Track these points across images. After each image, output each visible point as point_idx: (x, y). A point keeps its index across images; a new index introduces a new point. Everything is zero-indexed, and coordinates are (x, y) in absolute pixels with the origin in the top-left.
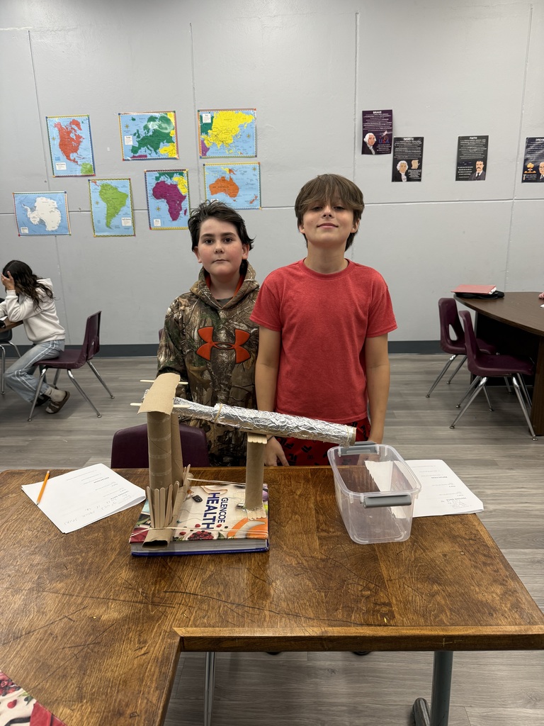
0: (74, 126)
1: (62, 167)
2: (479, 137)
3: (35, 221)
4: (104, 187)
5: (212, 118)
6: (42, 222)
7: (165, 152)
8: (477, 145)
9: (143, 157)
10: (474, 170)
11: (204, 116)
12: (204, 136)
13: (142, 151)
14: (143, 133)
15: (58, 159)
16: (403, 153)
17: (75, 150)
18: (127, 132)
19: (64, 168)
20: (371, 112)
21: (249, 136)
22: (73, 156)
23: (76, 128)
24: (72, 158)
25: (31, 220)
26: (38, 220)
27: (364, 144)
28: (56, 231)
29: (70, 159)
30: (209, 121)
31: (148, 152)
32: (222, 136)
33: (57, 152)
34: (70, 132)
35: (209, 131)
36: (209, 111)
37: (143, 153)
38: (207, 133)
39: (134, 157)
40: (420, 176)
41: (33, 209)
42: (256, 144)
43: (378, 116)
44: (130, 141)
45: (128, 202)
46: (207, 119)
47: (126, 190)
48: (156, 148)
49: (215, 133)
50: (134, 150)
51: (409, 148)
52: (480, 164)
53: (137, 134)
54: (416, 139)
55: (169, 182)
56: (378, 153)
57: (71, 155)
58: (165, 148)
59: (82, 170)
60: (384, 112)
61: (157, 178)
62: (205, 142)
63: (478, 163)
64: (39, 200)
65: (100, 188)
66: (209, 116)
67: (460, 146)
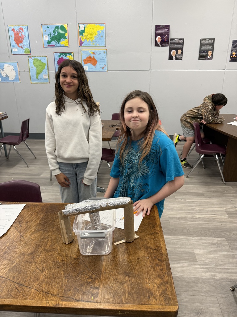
0: (20, 30)
1: (16, 50)
2: (210, 39)
3: (4, 75)
4: (35, 60)
5: (85, 27)
6: (7, 76)
7: (63, 44)
8: (209, 43)
9: (53, 46)
10: (207, 55)
11: (81, 26)
12: (81, 36)
13: (53, 43)
14: (52, 34)
15: (14, 46)
16: (174, 46)
17: (21, 42)
18: (45, 33)
19: (17, 50)
20: (159, 26)
21: (102, 37)
22: (20, 45)
23: (22, 31)
24: (20, 46)
25: (2, 75)
26: (5, 75)
27: (156, 41)
28: (14, 80)
29: (19, 46)
30: (84, 29)
31: (55, 43)
32: (89, 36)
33: (13, 43)
34: (19, 33)
35: (83, 34)
36: (83, 24)
37: (53, 44)
38: (82, 35)
39: (49, 46)
40: (182, 58)
41: (3, 70)
42: (105, 41)
43: (163, 28)
44: (47, 38)
45: (46, 67)
46: (82, 28)
47: (45, 62)
48: (59, 42)
49: (86, 35)
50: (49, 42)
51: (177, 44)
52: (210, 52)
53: (50, 35)
54: (180, 39)
55: (65, 58)
56: (162, 46)
57: (20, 44)
58: (63, 42)
59: (25, 52)
60: (165, 26)
61: (59, 56)
62: (82, 39)
63: (209, 52)
64: (5, 65)
65: (33, 60)
66: (84, 27)
67: (201, 43)
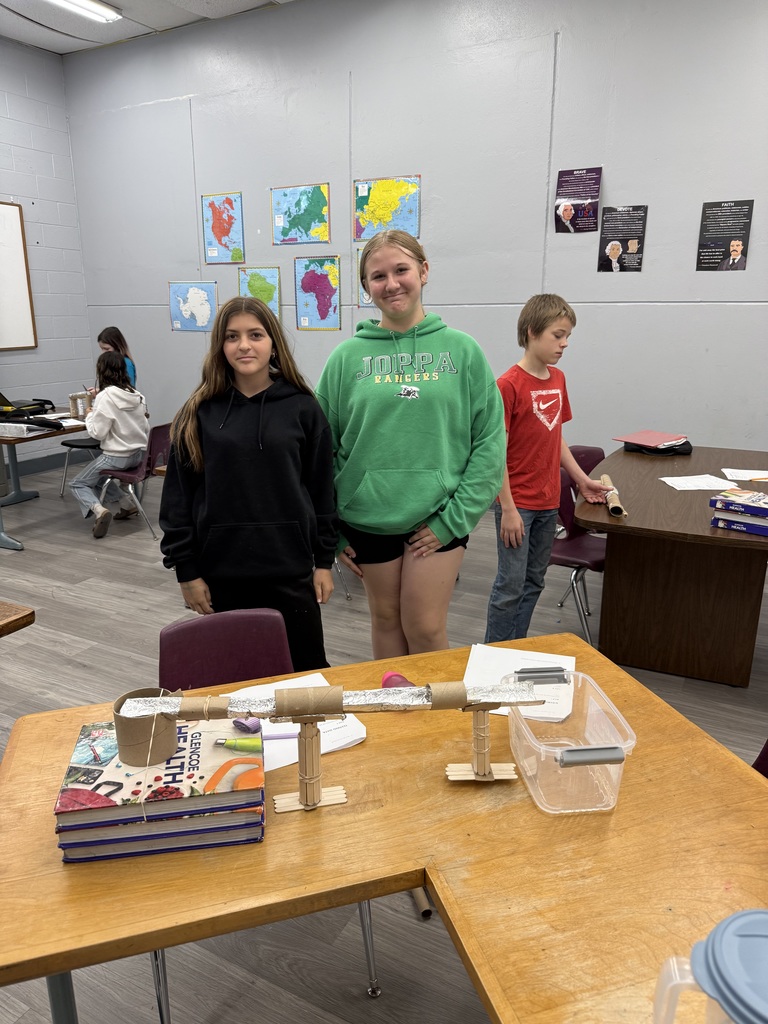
0: (227, 205)
1: (214, 253)
2: (738, 203)
3: (187, 315)
4: (253, 276)
5: (369, 189)
6: (193, 316)
7: (317, 235)
8: (735, 215)
9: (293, 241)
11: (360, 187)
12: (359, 213)
13: (293, 234)
14: (294, 210)
15: (210, 244)
16: (615, 230)
17: (227, 232)
18: (278, 210)
20: (571, 173)
21: (411, 212)
22: (225, 239)
23: (229, 208)
24: (223, 242)
25: (184, 313)
26: (189, 313)
27: (558, 219)
28: (205, 327)
29: (221, 244)
30: (366, 194)
31: (299, 233)
32: (379, 213)
33: (210, 235)
34: (223, 212)
35: (365, 207)
36: (366, 181)
37: (294, 236)
38: (362, 209)
39: (284, 240)
40: (640, 264)
41: (185, 301)
42: (419, 222)
43: (580, 178)
44: (281, 222)
45: (276, 295)
46: (363, 192)
47: (274, 281)
48: (307, 229)
49: (372, 209)
50: (285, 232)
51: (625, 222)
52: (736, 246)
53: (288, 213)
54: (636, 208)
55: (319, 271)
57: (223, 239)
58: (316, 229)
59: (232, 256)
60: (589, 171)
61: (307, 267)
62: (361, 220)
64: (191, 290)
65: (248, 278)
66: (366, 186)
67: (705, 217)
